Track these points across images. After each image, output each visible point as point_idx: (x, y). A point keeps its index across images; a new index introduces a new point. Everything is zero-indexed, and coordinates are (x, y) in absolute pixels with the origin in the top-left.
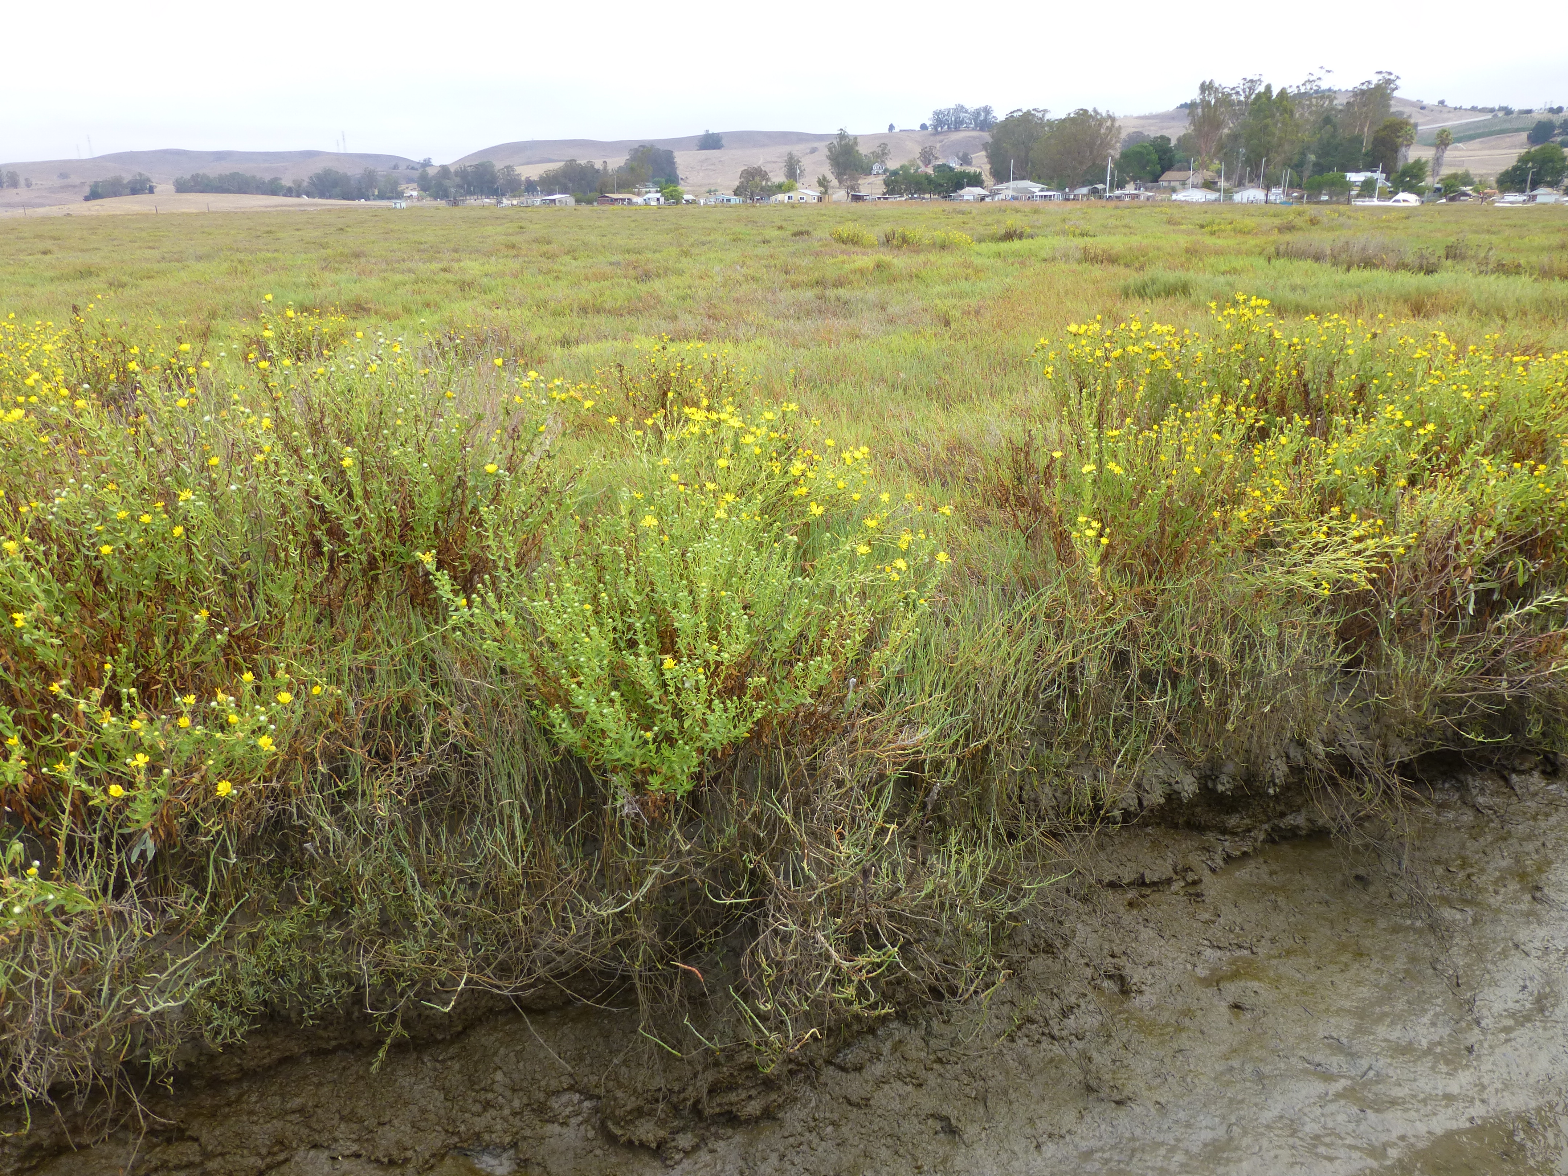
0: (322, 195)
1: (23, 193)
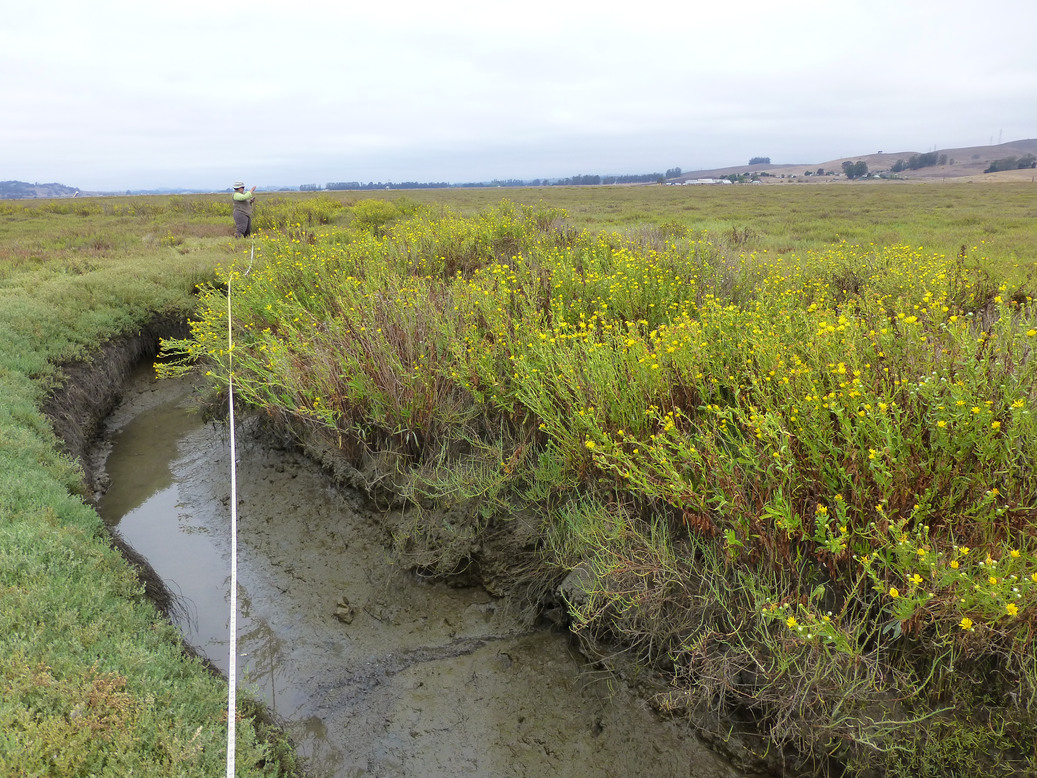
1: (947, 168)
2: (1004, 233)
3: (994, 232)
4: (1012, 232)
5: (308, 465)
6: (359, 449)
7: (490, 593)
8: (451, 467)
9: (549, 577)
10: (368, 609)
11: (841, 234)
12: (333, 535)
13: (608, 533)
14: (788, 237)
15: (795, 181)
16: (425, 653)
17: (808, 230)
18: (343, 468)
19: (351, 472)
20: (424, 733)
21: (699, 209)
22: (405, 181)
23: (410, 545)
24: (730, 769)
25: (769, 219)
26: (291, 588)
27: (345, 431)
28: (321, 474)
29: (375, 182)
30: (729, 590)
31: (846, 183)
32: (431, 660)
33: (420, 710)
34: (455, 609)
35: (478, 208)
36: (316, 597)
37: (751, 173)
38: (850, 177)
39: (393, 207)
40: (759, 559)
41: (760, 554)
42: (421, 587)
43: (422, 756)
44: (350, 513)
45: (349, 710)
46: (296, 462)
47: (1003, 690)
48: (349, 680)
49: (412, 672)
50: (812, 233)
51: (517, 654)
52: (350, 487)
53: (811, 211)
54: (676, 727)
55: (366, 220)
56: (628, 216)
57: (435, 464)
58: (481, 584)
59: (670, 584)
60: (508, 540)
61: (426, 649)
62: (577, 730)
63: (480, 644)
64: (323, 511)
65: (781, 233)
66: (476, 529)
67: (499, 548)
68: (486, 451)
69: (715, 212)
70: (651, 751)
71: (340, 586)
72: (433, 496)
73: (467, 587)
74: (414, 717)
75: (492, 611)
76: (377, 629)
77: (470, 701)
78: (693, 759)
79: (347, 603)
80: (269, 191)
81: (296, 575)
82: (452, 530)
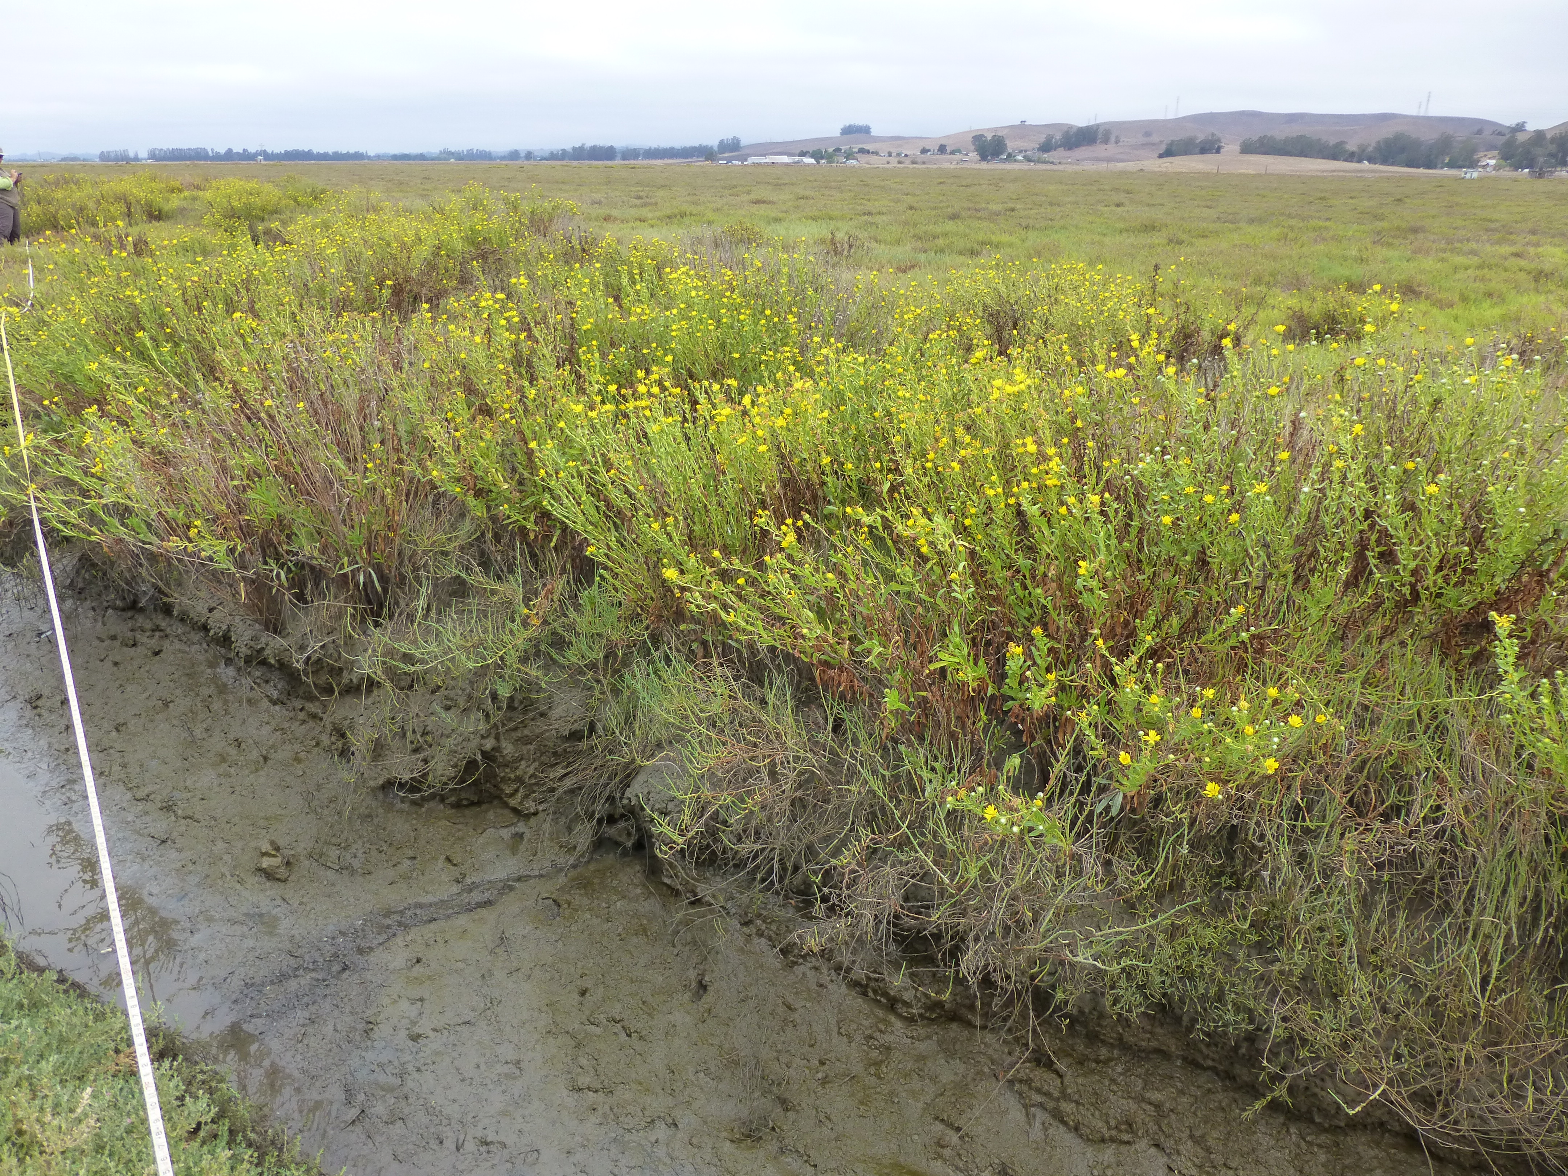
0: (1385, 162)
1: (1111, 149)
2: (1192, 244)
3: (1180, 242)
4: (1200, 243)
5: (179, 631)
6: (274, 601)
7: (515, 811)
8: (438, 621)
9: (610, 778)
10: (314, 856)
11: (983, 243)
12: (238, 743)
13: (702, 706)
14: (908, 247)
15: (907, 161)
16: (418, 912)
17: (935, 237)
18: (248, 634)
19: (263, 640)
20: (431, 1034)
21: (773, 203)
22: (290, 148)
23: (378, 749)
24: (892, 1018)
25: (878, 219)
26: (175, 834)
27: (250, 574)
28: (205, 645)
29: (238, 149)
30: (886, 773)
31: (978, 166)
32: (430, 921)
33: (421, 1000)
34: (461, 839)
35: (423, 196)
36: (220, 845)
37: (844, 148)
38: (984, 158)
39: (277, 193)
40: (925, 726)
41: (927, 718)
42: (401, 811)
43: (432, 1067)
44: (265, 703)
45: (301, 1015)
46: (157, 629)
47: (1245, 867)
48: (297, 969)
49: (401, 944)
50: (941, 242)
51: (567, 897)
52: (264, 663)
53: (935, 208)
54: (813, 972)
55: (232, 214)
56: (668, 212)
57: (411, 618)
58: (500, 798)
59: (801, 773)
60: (541, 725)
61: (420, 906)
62: (670, 996)
63: (506, 888)
64: (216, 706)
65: (898, 242)
66: (487, 716)
67: (527, 741)
68: (493, 592)
69: (797, 207)
70: (781, 1009)
71: (261, 823)
72: (413, 669)
73: (479, 803)
74: (412, 1011)
75: (520, 836)
76: (333, 884)
77: (500, 975)
78: (840, 1012)
79: (277, 849)
80: (40, 161)
81: (180, 812)
82: (449, 718)
